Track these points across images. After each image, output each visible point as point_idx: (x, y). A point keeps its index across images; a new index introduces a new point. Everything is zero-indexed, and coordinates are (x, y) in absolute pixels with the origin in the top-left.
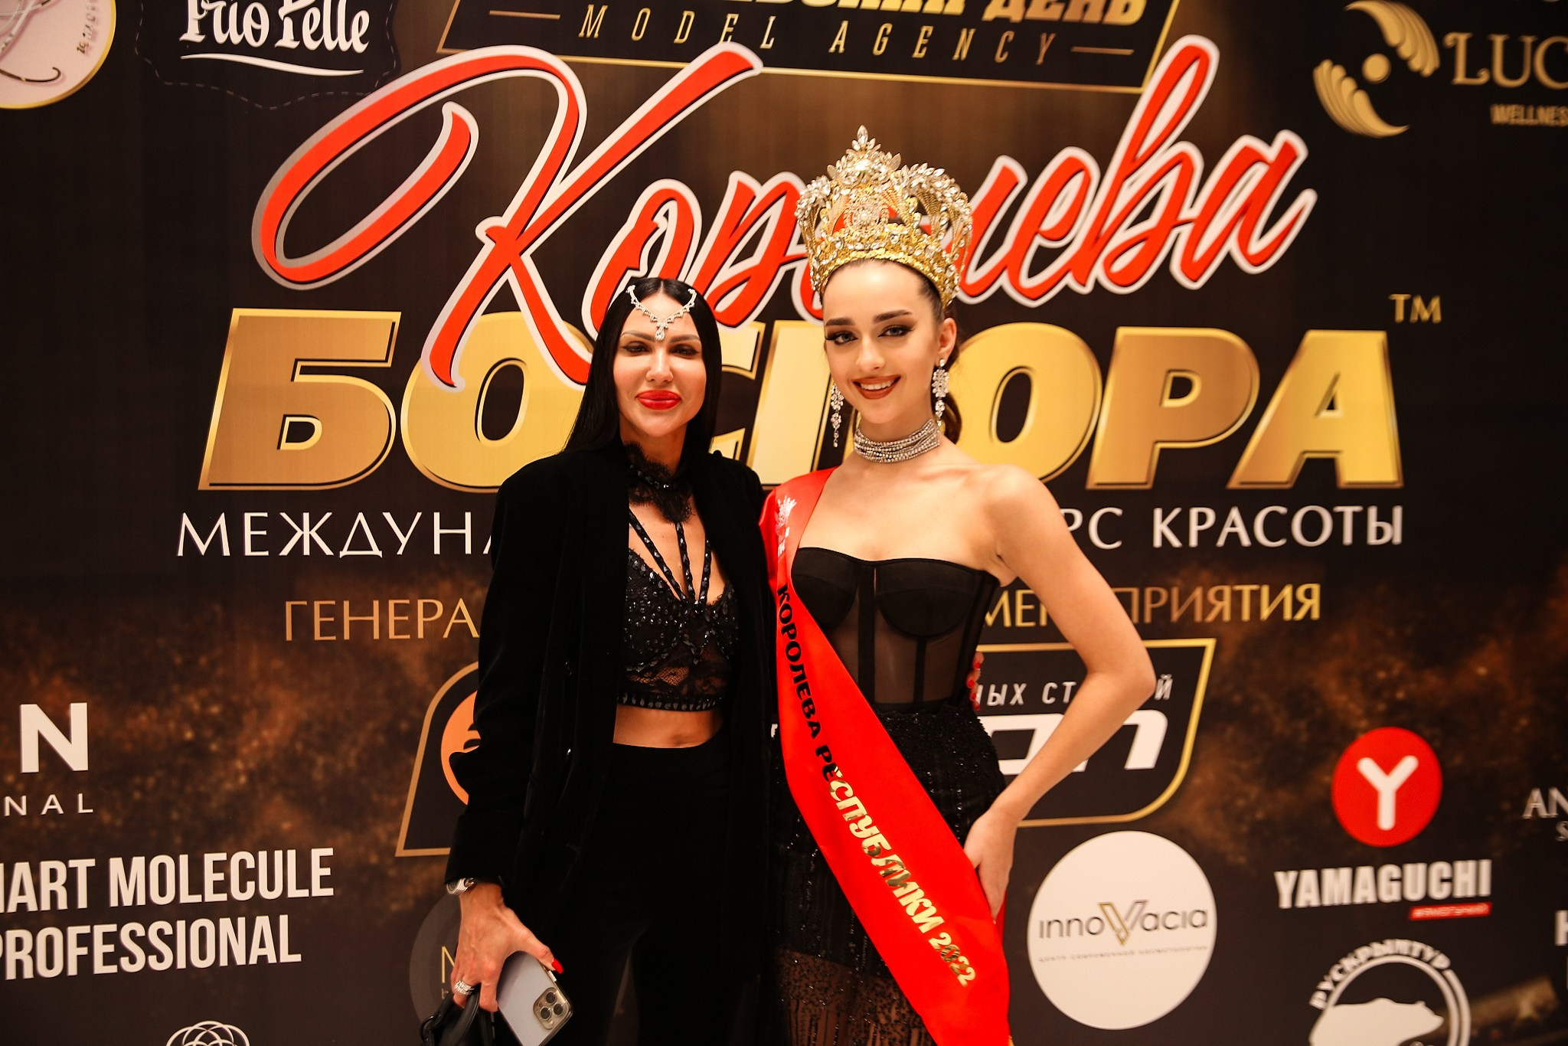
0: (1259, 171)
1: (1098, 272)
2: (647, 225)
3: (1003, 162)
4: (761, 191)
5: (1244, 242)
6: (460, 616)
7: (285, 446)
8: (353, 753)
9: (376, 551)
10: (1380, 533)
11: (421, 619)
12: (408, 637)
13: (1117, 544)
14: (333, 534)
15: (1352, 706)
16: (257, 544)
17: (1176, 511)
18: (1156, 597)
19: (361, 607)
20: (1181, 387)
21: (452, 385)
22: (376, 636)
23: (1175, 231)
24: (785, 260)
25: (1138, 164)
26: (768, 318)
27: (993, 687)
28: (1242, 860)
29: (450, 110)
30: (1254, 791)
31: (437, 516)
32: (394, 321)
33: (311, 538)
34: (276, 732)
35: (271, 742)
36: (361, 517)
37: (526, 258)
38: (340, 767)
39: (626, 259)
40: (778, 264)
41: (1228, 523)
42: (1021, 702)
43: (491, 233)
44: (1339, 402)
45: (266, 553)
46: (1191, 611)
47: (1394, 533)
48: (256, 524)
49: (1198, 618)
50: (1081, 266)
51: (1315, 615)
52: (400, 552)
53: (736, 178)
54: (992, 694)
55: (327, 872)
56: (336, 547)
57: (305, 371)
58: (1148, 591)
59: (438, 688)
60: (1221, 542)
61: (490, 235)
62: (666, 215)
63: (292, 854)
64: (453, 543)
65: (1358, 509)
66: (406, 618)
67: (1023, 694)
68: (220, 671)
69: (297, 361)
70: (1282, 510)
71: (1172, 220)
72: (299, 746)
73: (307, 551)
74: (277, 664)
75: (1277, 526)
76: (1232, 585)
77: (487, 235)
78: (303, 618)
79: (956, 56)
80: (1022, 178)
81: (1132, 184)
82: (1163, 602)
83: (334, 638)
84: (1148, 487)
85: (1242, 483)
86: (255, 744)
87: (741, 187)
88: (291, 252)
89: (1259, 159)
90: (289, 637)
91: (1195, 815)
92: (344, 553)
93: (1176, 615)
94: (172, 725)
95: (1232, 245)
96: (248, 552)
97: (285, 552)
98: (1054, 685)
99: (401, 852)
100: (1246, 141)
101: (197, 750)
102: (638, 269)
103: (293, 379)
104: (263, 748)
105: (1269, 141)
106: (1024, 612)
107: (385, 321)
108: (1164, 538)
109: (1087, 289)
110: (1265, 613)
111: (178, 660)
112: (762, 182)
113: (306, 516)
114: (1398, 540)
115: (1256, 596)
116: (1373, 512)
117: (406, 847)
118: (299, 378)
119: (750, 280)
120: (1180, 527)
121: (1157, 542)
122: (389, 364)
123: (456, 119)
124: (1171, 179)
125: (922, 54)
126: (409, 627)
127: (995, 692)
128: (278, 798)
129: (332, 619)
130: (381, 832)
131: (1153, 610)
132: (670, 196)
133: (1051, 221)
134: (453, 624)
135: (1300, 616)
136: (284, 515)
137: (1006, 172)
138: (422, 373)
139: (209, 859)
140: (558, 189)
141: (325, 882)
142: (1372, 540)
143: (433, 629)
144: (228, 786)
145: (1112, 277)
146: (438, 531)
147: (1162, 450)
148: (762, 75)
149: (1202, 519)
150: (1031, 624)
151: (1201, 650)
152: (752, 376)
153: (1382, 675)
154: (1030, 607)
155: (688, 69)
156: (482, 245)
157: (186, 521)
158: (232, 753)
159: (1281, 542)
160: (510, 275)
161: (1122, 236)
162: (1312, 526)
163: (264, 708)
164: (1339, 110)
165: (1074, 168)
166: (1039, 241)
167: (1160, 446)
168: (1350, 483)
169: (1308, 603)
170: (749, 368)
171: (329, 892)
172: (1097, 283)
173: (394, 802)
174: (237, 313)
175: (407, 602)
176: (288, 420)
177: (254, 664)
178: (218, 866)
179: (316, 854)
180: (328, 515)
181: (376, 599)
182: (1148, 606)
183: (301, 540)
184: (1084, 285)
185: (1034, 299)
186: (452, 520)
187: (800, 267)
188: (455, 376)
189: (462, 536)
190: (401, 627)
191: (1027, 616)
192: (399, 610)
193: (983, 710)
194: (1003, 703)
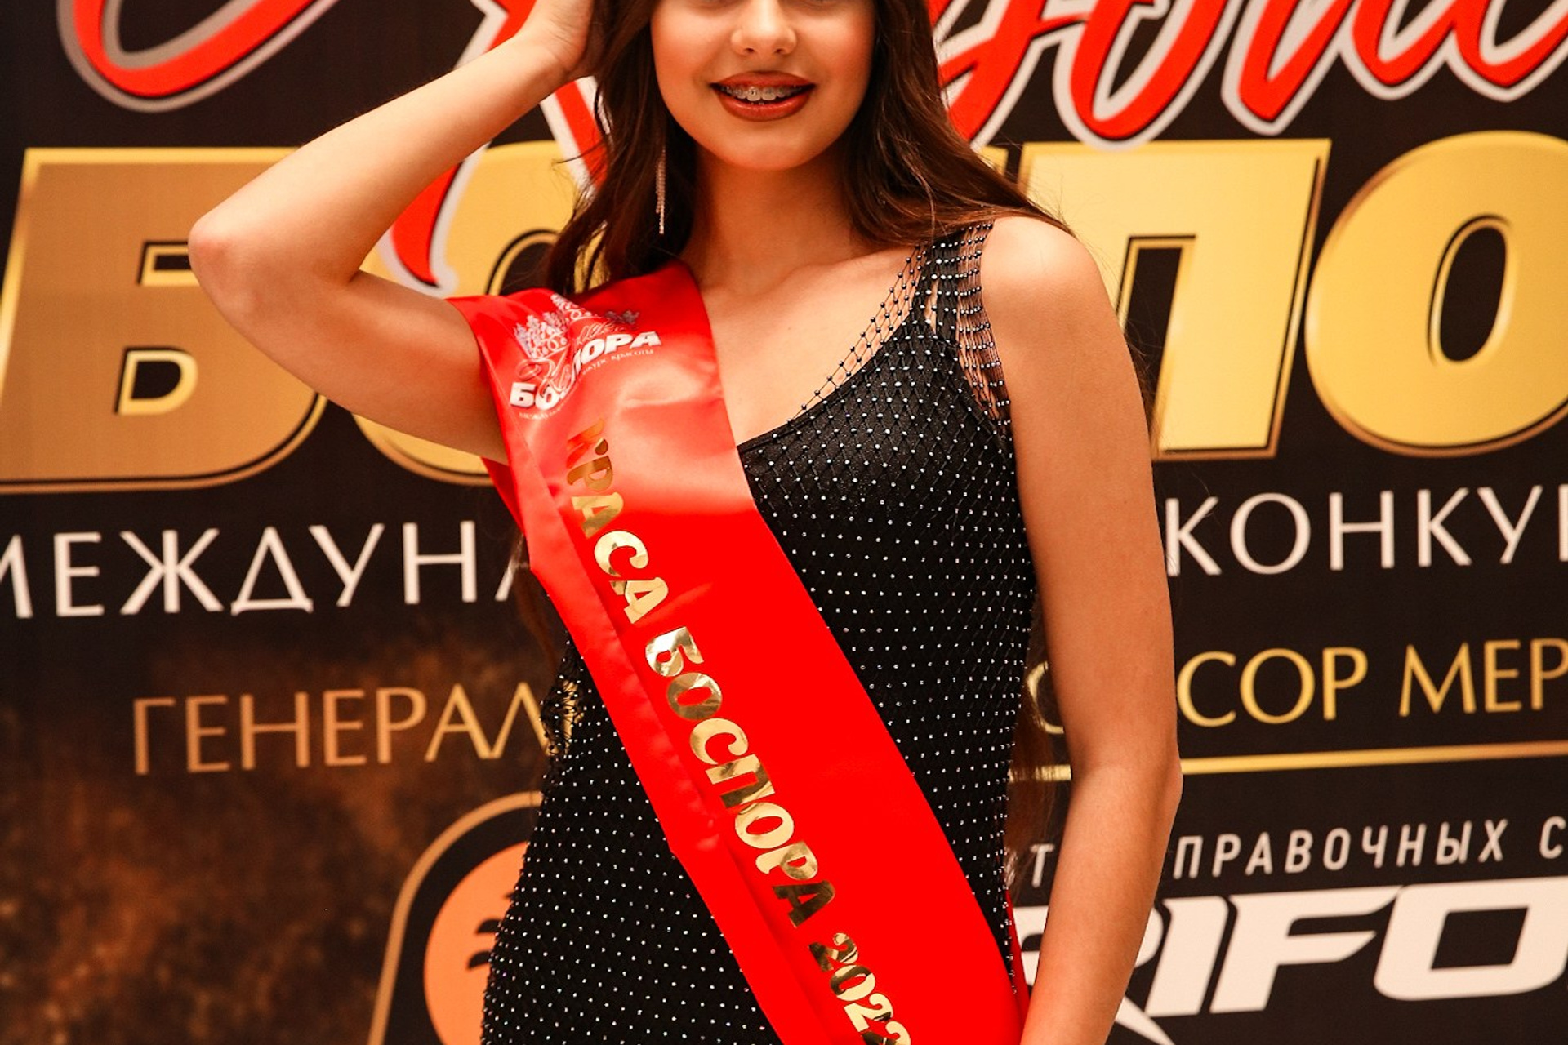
6: (457, 718)
7: (129, 406)
8: (264, 984)
9: (299, 600)
11: (385, 727)
12: (362, 760)
14: (220, 570)
16: (82, 591)
19: (275, 708)
21: (431, 283)
22: (303, 758)
24: (1037, 28)
26: (1012, 139)
27: (1445, 829)
31: (410, 532)
33: (179, 578)
34: (120, 949)
35: (111, 968)
36: (271, 539)
38: (239, 1011)
40: (1027, 35)
42: (1498, 855)
45: (98, 610)
48: (79, 554)
52: (345, 600)
54: (1444, 841)
56: (227, 594)
57: (164, 264)
59: (418, 853)
64: (439, 581)
66: (357, 726)
67: (1502, 841)
68: (16, 835)
69: (147, 245)
72: (163, 974)
73: (172, 604)
74: (120, 818)
78: (167, 729)
83: (224, 767)
86: (82, 971)
88: (131, 41)
90: (142, 766)
92: (242, 604)
96: (64, 607)
97: (133, 606)
98: (1559, 822)
103: (140, 280)
104: (97, 979)
106: (1500, 683)
113: (170, 539)
118: (154, 279)
119: (979, 68)
126: (359, 742)
127: (1450, 835)
129: (221, 731)
134: (446, 735)
136: (130, 538)
143: (409, 744)
146: (412, 560)
150: (1515, 706)
154: (1512, 674)
156: (481, 16)
158: (38, 990)
163: (98, 903)
174: (36, 158)
175: (360, 694)
176: (134, 358)
177: (78, 820)
180: (210, 535)
181: (301, 691)
183: (162, 580)
185: (1508, 86)
186: (440, 539)
187: (1070, 41)
188: (439, 266)
189: (458, 568)
190: (348, 743)
191: (1506, 690)
192: (346, 710)
193: (1429, 872)
194: (1463, 857)
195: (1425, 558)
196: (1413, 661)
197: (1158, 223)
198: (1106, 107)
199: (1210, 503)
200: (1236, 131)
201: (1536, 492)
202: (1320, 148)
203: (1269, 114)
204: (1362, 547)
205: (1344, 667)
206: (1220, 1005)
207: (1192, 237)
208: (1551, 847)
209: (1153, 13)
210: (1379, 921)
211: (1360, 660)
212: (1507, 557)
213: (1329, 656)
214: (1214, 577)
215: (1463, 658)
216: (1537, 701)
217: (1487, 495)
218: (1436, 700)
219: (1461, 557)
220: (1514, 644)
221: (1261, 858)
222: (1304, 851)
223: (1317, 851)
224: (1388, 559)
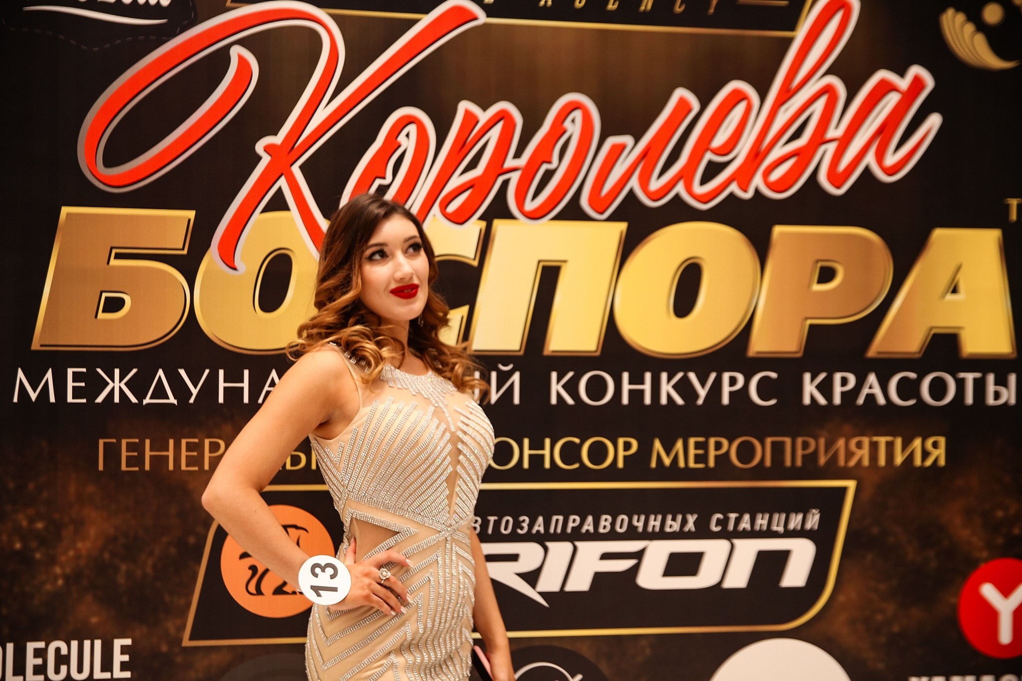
0: (893, 99)
1: (758, 181)
2: (392, 144)
3: (681, 93)
4: (484, 117)
5: (880, 157)
7: (101, 315)
8: (150, 562)
9: (172, 400)
10: (997, 395)
11: (206, 455)
12: (196, 468)
13: (773, 402)
14: (138, 386)
15: (975, 539)
16: (77, 393)
17: (822, 376)
18: (805, 445)
19: (160, 445)
20: (826, 275)
21: (235, 269)
22: (171, 467)
23: (823, 148)
24: (501, 171)
25: (790, 93)
26: (488, 217)
27: (669, 517)
28: (881, 666)
29: (236, 52)
30: (891, 608)
31: (221, 372)
32: (190, 217)
33: (120, 388)
34: (88, 544)
35: (84, 552)
36: (161, 373)
37: (296, 169)
38: (139, 572)
39: (376, 170)
40: (497, 174)
41: (867, 386)
42: (693, 529)
43: (267, 149)
44: (962, 287)
45: (84, 401)
46: (835, 457)
47: (1009, 395)
48: (77, 377)
49: (842, 462)
50: (744, 176)
51: (942, 462)
52: (192, 401)
53: (464, 106)
54: (669, 522)
55: (126, 658)
56: (141, 396)
57: (118, 256)
58: (800, 440)
60: (861, 401)
61: (267, 150)
62: (408, 135)
63: (98, 643)
64: (234, 394)
65: (978, 375)
66: (195, 454)
67: (695, 523)
68: (45, 494)
69: (111, 249)
70: (912, 375)
71: (819, 139)
72: (107, 556)
73: (117, 399)
74: (91, 489)
75: (908, 389)
76: (870, 436)
77: (265, 150)
78: (112, 453)
79: (642, 8)
80: (696, 105)
81: (787, 110)
82: (811, 449)
83: (137, 469)
84: (799, 355)
85: (879, 353)
86: (71, 553)
87: (468, 113)
88: (108, 163)
89: (893, 88)
90: (101, 468)
91: (840, 627)
92: (147, 401)
93: (822, 460)
94: (4, 538)
95: (870, 159)
96: (70, 399)
97: (99, 400)
98: (720, 516)
99: (186, 642)
100: (882, 74)
101: (24, 558)
102: (384, 178)
103: (108, 263)
104: (78, 557)
105: (902, 73)
106: (696, 455)
107: (182, 218)
108: (813, 398)
109: (749, 195)
110: (899, 459)
111: (11, 485)
112: (485, 108)
113: (117, 372)
114: (1013, 401)
115: (890, 446)
116: (991, 378)
117: (192, 638)
118: (114, 262)
119: (474, 188)
120: (826, 388)
121: (807, 401)
122: (185, 252)
123: (241, 59)
124: (819, 106)
125: (616, 6)
126: (196, 461)
127: (672, 519)
128: (89, 598)
129: (136, 454)
130: (171, 626)
131: (804, 456)
132: (410, 120)
133: (719, 140)
135: (929, 463)
136: (99, 370)
137: (682, 102)
138: (211, 259)
139: (31, 646)
140: (322, 114)
141: (124, 666)
142: (991, 401)
144: (49, 587)
145: (770, 186)
146: (222, 385)
147: (812, 327)
148: (485, 25)
149: (844, 382)
150: (702, 466)
151: (844, 490)
152: (475, 263)
153: (1000, 514)
154: (700, 452)
155: (426, 20)
156: (259, 158)
157: (20, 374)
158: (52, 561)
159: (911, 402)
160: (282, 183)
161: (778, 152)
162: (938, 389)
163: (80, 524)
164: (961, 49)
165: (738, 97)
166: (709, 156)
167: (809, 322)
168: (971, 354)
169: (935, 453)
170: (472, 256)
171: (127, 675)
172: (757, 191)
173: (182, 601)
174: (65, 210)
175: (196, 440)
176: (104, 295)
177: (72, 489)
178: (39, 653)
179: (118, 643)
180: (134, 371)
181: (171, 438)
182: (800, 452)
183: (113, 389)
184: (745, 191)
185: (705, 203)
186: (234, 376)
187: (515, 177)
188: (238, 262)
189: (242, 388)
190: (190, 461)
191: (698, 459)
192: (190, 447)
193: (662, 535)
194: (678, 530)
195: (664, 401)
196: (657, 445)
197: (551, 255)
198: (530, 206)
199: (570, 374)
200: (586, 218)
201: (713, 376)
202: (623, 226)
203: (601, 210)
204: (636, 396)
205: (627, 446)
206: (569, 588)
207: (565, 261)
208: (716, 526)
209: (552, 166)
210: (639, 555)
211: (635, 444)
212: (700, 402)
213: (621, 441)
214: (571, 406)
215: (679, 445)
216: (712, 463)
217: (692, 376)
218: (667, 461)
219: (679, 401)
220: (701, 439)
221: (589, 526)
222: (608, 524)
223: (613, 524)
224: (648, 400)
